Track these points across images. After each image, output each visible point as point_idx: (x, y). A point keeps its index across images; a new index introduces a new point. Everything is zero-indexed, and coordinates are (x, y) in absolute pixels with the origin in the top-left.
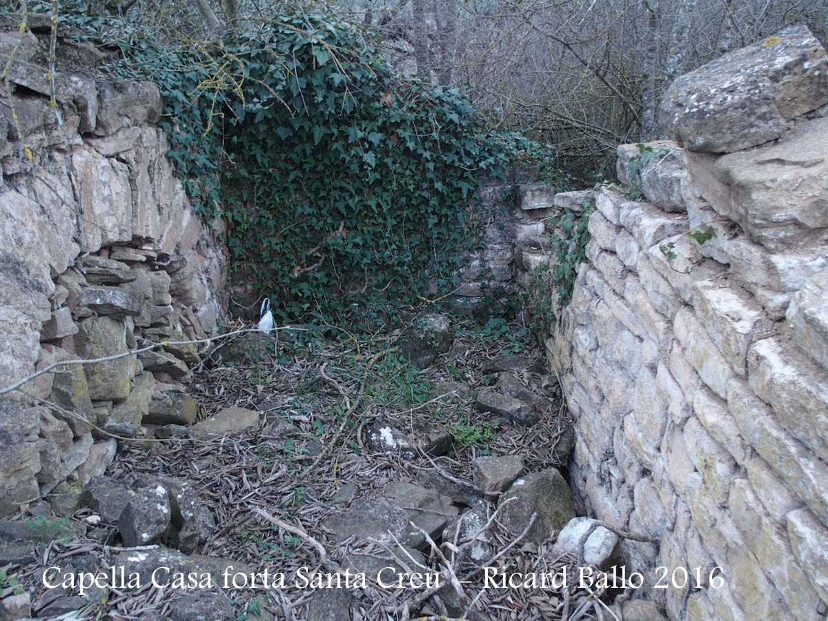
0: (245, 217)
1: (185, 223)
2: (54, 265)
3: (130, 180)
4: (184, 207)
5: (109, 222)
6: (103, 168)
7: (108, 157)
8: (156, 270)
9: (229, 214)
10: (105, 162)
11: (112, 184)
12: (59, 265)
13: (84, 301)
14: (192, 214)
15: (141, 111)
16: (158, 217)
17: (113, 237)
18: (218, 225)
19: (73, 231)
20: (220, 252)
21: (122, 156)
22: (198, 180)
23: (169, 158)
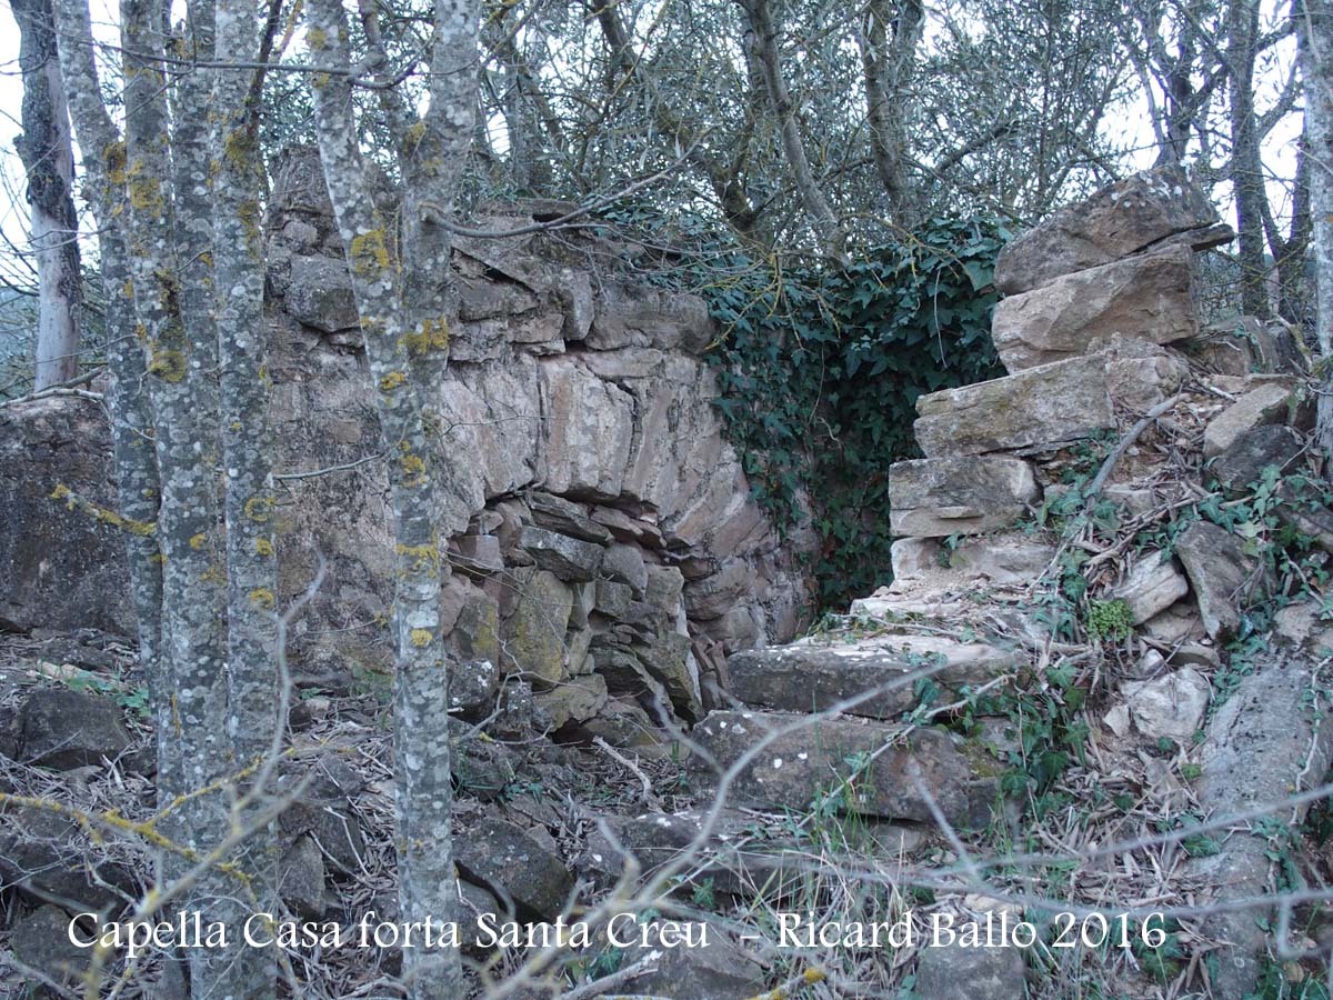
0: (853, 534)
1: (730, 511)
2: (490, 479)
3: (635, 418)
4: (735, 489)
5: (586, 460)
6: (592, 389)
7: (605, 380)
8: (663, 564)
9: (826, 525)
10: (597, 383)
11: (601, 414)
12: (497, 483)
13: (524, 542)
14: (748, 503)
15: (668, 331)
16: (676, 485)
17: (589, 480)
18: (801, 537)
19: (528, 452)
20: (800, 581)
21: (628, 383)
22: (766, 454)
23: (716, 409)
